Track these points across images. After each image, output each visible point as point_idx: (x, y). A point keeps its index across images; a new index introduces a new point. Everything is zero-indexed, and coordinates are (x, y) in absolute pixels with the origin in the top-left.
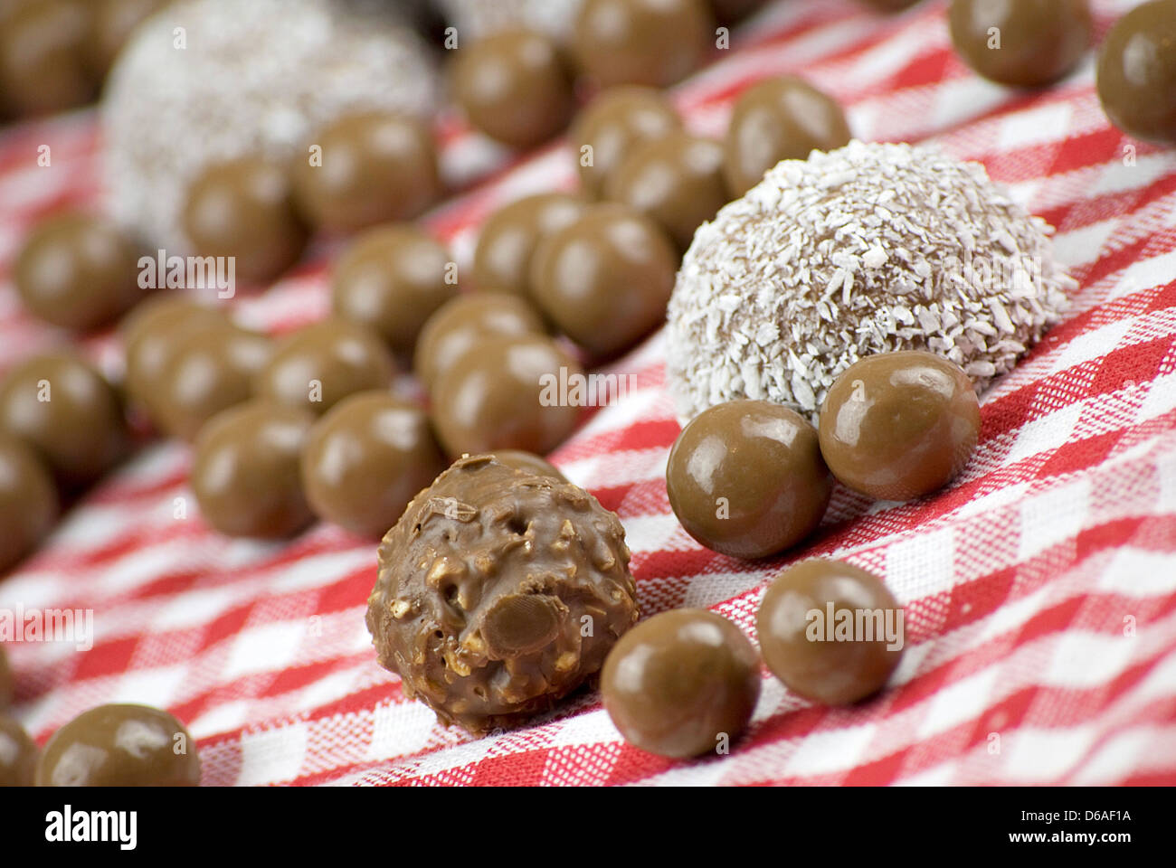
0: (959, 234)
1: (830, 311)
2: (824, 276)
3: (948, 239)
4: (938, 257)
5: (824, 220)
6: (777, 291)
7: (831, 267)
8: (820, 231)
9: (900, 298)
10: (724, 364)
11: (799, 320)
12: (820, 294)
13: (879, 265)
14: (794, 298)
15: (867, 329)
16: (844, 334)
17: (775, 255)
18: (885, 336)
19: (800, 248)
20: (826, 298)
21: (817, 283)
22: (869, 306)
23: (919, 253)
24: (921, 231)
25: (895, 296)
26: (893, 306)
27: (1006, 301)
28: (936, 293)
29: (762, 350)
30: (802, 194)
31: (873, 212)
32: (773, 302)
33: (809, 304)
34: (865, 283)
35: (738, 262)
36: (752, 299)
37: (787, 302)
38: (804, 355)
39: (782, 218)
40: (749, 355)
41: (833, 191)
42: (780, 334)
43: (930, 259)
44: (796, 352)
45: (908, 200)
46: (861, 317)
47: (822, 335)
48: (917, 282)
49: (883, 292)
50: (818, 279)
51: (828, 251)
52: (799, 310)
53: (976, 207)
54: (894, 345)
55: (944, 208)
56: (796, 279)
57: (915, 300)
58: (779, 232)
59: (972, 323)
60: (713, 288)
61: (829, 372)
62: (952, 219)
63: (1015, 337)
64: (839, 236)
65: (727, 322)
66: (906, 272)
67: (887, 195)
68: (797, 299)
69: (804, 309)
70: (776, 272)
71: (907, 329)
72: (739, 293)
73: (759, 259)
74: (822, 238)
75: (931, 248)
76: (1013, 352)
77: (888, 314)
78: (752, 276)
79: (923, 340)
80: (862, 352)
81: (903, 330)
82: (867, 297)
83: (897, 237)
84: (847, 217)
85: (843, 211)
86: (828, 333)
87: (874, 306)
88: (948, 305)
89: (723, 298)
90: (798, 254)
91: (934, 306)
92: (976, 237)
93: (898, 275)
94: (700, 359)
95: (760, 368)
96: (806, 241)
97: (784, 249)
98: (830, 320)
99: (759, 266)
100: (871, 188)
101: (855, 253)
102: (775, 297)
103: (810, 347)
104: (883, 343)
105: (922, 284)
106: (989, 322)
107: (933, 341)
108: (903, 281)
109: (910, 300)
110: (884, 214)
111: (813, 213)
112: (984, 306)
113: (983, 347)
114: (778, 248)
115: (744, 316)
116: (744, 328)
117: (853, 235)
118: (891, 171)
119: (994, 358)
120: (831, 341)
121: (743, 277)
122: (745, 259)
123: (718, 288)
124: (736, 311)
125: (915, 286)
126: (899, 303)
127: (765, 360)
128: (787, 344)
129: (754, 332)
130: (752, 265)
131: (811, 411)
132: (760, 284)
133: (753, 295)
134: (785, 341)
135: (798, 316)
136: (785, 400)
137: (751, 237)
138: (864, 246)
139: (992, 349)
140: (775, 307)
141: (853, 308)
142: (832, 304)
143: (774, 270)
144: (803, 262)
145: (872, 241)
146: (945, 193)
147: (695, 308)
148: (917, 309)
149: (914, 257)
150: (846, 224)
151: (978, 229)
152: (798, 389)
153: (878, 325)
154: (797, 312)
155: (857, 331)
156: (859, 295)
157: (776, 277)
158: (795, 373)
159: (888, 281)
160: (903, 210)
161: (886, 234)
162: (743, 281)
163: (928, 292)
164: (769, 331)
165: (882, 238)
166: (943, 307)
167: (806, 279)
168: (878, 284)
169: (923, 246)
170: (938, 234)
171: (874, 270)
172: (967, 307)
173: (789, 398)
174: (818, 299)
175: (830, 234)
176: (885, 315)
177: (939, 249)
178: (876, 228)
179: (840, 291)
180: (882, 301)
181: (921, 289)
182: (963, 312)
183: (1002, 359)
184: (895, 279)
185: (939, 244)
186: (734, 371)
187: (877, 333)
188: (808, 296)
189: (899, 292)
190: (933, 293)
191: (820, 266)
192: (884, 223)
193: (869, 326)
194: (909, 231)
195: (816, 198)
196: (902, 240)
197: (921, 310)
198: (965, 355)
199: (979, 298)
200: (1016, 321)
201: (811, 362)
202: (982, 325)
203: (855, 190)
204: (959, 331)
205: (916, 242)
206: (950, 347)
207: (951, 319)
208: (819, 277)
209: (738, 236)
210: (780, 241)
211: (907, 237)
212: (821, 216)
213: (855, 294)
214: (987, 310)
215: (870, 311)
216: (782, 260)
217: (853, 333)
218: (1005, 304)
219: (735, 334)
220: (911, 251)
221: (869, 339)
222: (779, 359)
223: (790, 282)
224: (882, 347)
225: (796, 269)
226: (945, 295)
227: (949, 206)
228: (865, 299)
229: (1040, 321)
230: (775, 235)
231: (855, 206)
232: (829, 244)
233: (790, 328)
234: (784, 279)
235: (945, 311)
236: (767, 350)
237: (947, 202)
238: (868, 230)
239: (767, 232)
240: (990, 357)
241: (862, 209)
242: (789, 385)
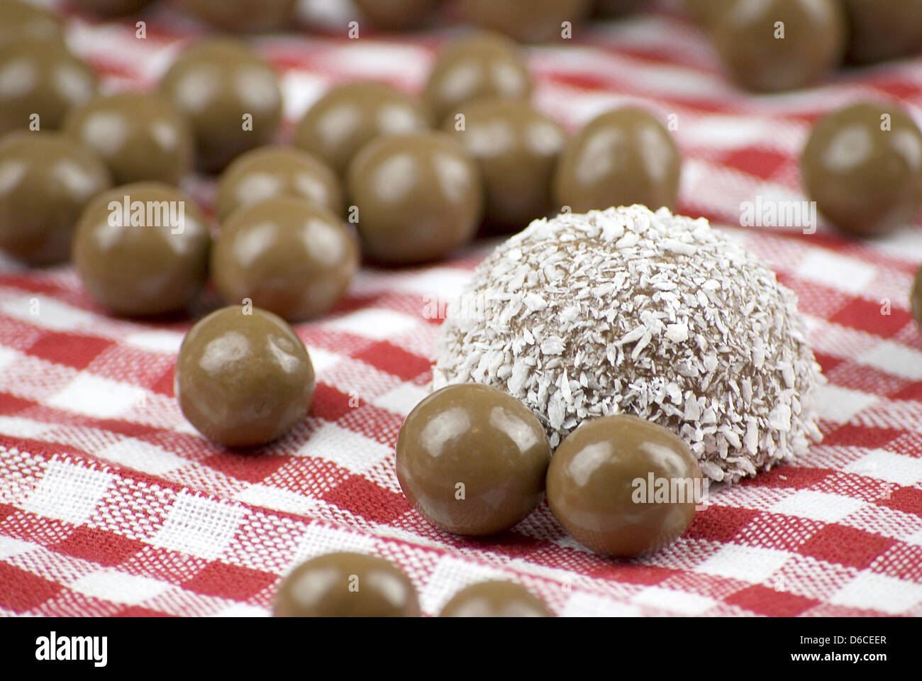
0: (755, 349)
1: (617, 357)
2: (626, 324)
3: (743, 349)
4: (728, 360)
5: (651, 277)
6: (581, 315)
7: (636, 320)
8: (643, 285)
9: (679, 377)
10: (502, 349)
11: (587, 349)
12: (616, 338)
13: (677, 341)
14: (591, 328)
15: (639, 389)
16: (617, 382)
17: (593, 284)
18: (651, 402)
19: (618, 289)
20: (619, 343)
21: (617, 327)
22: (650, 370)
23: (714, 348)
24: (725, 331)
25: (677, 374)
26: (670, 380)
27: (763, 426)
28: (711, 388)
29: (541, 356)
30: (642, 243)
31: (695, 293)
32: (572, 322)
33: (602, 341)
34: (657, 349)
35: (560, 271)
36: (556, 309)
37: (584, 328)
38: (575, 382)
39: (615, 255)
40: (529, 355)
41: (669, 255)
42: (563, 352)
43: (720, 358)
44: (569, 375)
45: (728, 298)
46: (639, 375)
47: (599, 372)
48: (700, 371)
49: (668, 365)
50: (621, 324)
51: (641, 305)
52: (591, 341)
53: (778, 333)
54: (653, 413)
55: (753, 320)
56: (602, 314)
57: (691, 385)
58: (608, 264)
59: (726, 429)
60: (526, 280)
61: (587, 406)
62: (755, 334)
63: (753, 459)
64: (656, 298)
65: (523, 317)
66: (696, 359)
67: (712, 285)
68: (594, 331)
69: (596, 343)
70: (588, 299)
71: (671, 406)
72: (547, 299)
73: (579, 279)
74: (641, 292)
75: (726, 349)
76: (745, 471)
77: (662, 385)
78: (566, 291)
79: (679, 422)
80: (623, 405)
81: (667, 405)
82: (653, 362)
83: (703, 325)
84: (671, 285)
85: (669, 278)
86: (604, 374)
87: (655, 372)
88: (715, 404)
89: (530, 294)
90: (615, 294)
91: (703, 399)
92: (766, 358)
93: (688, 357)
94: (483, 332)
95: (532, 370)
96: (627, 286)
97: (605, 282)
98: (613, 364)
99: (577, 285)
100: (702, 270)
101: (662, 320)
102: (577, 319)
103: (583, 376)
104: (645, 408)
105: (703, 375)
106: (739, 435)
107: (686, 427)
108: (689, 364)
109: (686, 383)
110: (702, 299)
111: (644, 265)
112: (743, 421)
113: (724, 454)
114: (600, 279)
115: (541, 319)
116: (536, 331)
117: (668, 303)
118: (725, 264)
119: (728, 467)
120: (603, 381)
121: (557, 286)
122: (567, 271)
123: (531, 283)
124: (537, 312)
125: (697, 374)
126: (677, 382)
127: (540, 367)
128: (565, 363)
129: (543, 337)
130: (570, 280)
131: (555, 430)
132: (569, 301)
133: (558, 306)
134: (565, 361)
135: (587, 345)
136: (538, 408)
137: (580, 257)
138: (673, 318)
139: (730, 460)
140: (572, 327)
141: (636, 365)
142: (621, 351)
143: (587, 296)
144: (616, 303)
145: (681, 317)
146: (760, 308)
147: (502, 288)
148: (689, 394)
149: (709, 349)
150: (667, 291)
151: (771, 353)
152: (554, 406)
153: (650, 390)
154: (588, 342)
155: (630, 385)
156: (647, 356)
157: (586, 303)
158: (559, 391)
159: (677, 357)
160: (720, 304)
161: (695, 317)
162: (556, 290)
163: (705, 385)
164: (556, 345)
165: (691, 318)
166: (711, 404)
167: (611, 319)
168: (668, 356)
169: (720, 344)
170: (738, 340)
171: (671, 342)
172: (729, 414)
173: (542, 409)
174: (612, 341)
175: (649, 291)
176: (660, 385)
177: (731, 353)
178: (690, 307)
179: (633, 345)
180: (663, 371)
181: (700, 379)
182: (724, 416)
183: (733, 472)
184: (684, 359)
185: (734, 349)
186: (507, 360)
187: (645, 396)
188: (604, 333)
189: (681, 372)
190: (708, 388)
191: (628, 314)
192: (699, 306)
193: (641, 387)
194: (715, 325)
195: (652, 253)
196: (706, 329)
197: (691, 397)
198: (705, 452)
199: (742, 412)
200: (761, 447)
201: (578, 389)
202: (733, 435)
203: (689, 264)
204: (712, 430)
205: (717, 337)
206: (697, 440)
207: (712, 417)
208: (623, 323)
209: (570, 249)
210: (604, 274)
211: (712, 329)
212: (649, 272)
213: (645, 353)
214: (743, 425)
215: (649, 374)
216: (599, 291)
217: (625, 385)
218: (760, 427)
219: (525, 330)
220: (708, 343)
221: (636, 397)
222: (552, 372)
223: (595, 313)
224: (642, 410)
225: (606, 305)
226: (717, 395)
227: (758, 321)
228: (650, 363)
229: (780, 456)
230: (602, 266)
231: (682, 279)
232: (644, 300)
233: (575, 352)
234: (592, 309)
235: (711, 408)
236: (546, 359)
237: (757, 316)
238: (684, 306)
239: (597, 259)
240: (724, 466)
241: (687, 286)
242: (548, 398)
